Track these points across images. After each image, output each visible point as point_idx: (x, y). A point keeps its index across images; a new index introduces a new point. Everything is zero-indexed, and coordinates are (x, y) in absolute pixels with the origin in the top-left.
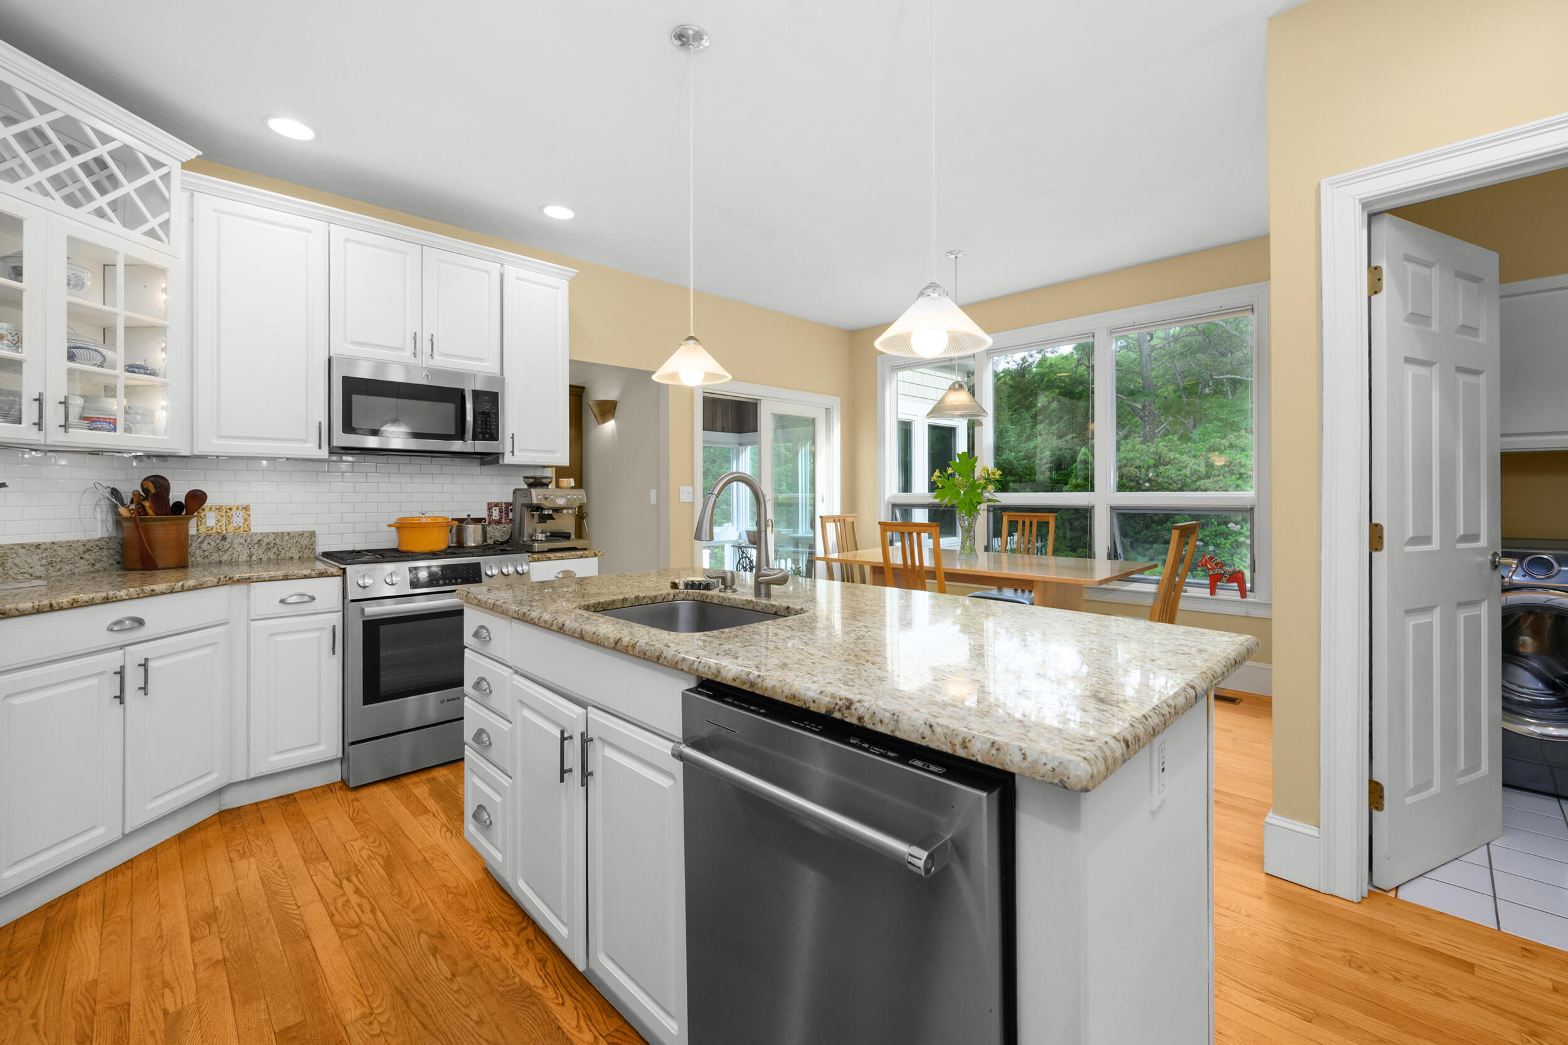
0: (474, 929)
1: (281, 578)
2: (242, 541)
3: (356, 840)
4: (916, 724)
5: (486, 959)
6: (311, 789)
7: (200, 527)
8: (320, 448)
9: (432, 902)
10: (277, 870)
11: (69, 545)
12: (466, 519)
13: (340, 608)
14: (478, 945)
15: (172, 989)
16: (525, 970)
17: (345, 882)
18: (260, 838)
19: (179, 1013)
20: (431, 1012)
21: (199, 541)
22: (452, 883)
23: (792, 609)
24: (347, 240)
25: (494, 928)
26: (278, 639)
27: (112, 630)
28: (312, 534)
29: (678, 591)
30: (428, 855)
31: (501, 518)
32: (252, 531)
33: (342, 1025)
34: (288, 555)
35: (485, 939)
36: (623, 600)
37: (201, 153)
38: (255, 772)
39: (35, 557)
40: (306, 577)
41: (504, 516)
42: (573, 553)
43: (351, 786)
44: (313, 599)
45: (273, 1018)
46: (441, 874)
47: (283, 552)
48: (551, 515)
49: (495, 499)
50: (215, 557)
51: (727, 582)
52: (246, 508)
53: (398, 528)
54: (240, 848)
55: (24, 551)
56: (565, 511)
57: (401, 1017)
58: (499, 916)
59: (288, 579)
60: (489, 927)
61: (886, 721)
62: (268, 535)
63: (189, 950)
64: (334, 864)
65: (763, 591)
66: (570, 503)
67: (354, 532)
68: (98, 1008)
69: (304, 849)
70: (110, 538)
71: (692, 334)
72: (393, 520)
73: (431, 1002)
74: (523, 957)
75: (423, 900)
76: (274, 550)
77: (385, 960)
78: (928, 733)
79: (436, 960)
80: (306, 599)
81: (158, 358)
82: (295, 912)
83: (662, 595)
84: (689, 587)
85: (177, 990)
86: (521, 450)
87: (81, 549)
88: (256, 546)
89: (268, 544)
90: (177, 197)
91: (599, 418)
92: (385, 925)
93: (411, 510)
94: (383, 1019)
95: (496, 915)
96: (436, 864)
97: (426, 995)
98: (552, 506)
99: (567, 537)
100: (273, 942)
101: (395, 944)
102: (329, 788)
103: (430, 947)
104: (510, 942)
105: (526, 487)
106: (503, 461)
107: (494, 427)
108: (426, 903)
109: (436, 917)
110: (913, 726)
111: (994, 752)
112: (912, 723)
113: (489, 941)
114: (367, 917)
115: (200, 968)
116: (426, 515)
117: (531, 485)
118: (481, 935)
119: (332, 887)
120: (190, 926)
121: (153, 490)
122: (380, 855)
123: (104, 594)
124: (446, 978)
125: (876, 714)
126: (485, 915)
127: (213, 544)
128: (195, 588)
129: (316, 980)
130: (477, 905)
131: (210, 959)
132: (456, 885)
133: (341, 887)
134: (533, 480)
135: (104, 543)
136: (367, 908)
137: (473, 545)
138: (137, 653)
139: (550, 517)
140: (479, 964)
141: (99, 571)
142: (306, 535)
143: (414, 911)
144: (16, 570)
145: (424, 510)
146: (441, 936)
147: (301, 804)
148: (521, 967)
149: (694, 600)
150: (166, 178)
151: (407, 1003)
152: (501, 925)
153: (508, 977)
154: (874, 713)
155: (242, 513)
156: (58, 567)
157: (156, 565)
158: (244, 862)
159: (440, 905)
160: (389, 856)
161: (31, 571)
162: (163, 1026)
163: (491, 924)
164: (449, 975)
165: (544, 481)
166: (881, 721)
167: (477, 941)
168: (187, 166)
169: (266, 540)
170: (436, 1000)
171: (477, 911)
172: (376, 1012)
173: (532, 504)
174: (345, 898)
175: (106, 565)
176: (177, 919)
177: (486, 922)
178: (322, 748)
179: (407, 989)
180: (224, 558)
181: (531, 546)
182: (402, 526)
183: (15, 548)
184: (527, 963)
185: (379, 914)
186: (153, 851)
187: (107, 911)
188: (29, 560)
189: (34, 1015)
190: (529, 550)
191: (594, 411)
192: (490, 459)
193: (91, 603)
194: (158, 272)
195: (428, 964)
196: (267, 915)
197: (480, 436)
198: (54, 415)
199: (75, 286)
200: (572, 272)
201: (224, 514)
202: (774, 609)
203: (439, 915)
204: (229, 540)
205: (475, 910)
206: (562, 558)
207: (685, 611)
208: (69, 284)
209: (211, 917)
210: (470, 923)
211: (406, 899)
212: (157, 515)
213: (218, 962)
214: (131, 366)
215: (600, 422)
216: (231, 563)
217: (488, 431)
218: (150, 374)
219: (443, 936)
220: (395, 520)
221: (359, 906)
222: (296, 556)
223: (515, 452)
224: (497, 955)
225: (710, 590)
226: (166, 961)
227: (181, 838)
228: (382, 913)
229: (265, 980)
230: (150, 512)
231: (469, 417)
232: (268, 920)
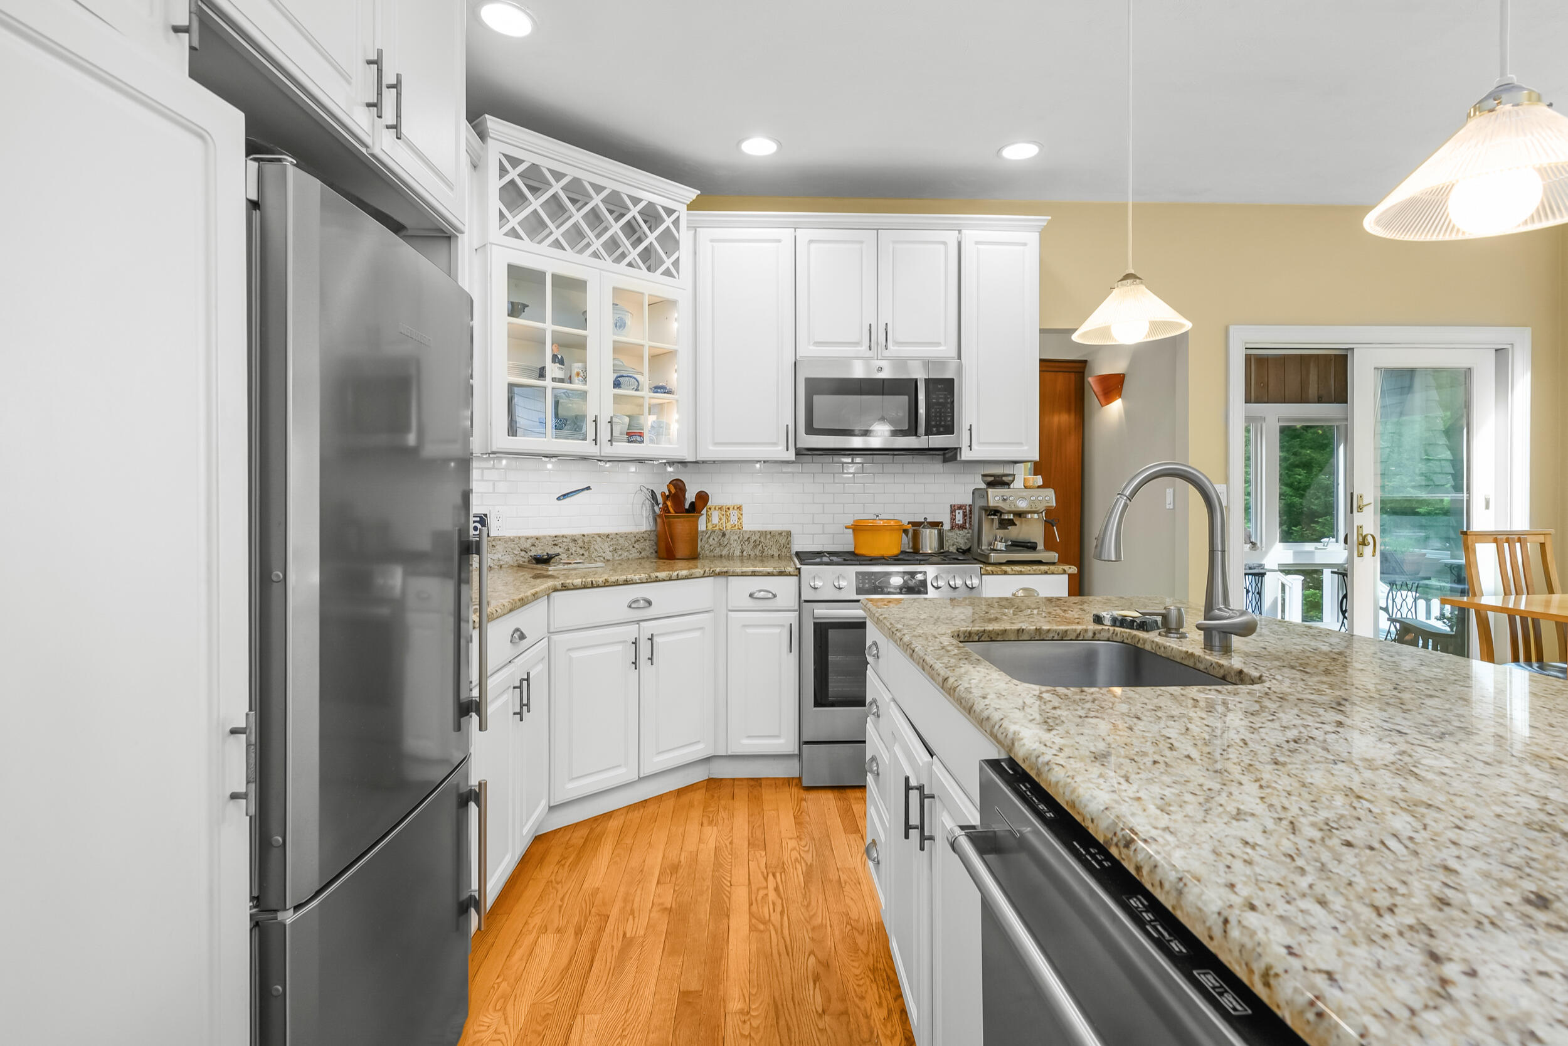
0: (857, 972)
1: (750, 574)
2: (736, 537)
3: (791, 839)
4: (1205, 909)
5: (857, 1010)
6: (775, 778)
7: (708, 524)
8: (787, 450)
9: (831, 927)
10: (728, 844)
11: (626, 536)
12: (922, 523)
13: (797, 607)
14: (855, 991)
15: (634, 917)
16: (889, 1041)
17: (770, 876)
18: (727, 811)
19: (632, 939)
20: (793, 1039)
21: (707, 536)
22: (854, 915)
23: (1247, 675)
24: (811, 241)
25: (875, 981)
26: (750, 631)
27: (630, 607)
28: (789, 534)
29: (1100, 627)
30: (843, 877)
31: (965, 523)
32: (744, 529)
33: (725, 1011)
34: (770, 552)
35: (863, 989)
36: (1018, 630)
37: (699, 192)
38: (734, 750)
39: (606, 544)
40: (769, 574)
41: (968, 521)
42: (1035, 567)
43: (804, 785)
44: (775, 596)
45: (683, 977)
46: (848, 901)
47: (766, 549)
48: (1012, 520)
49: (959, 501)
50: (717, 552)
51: (1169, 624)
52: (739, 508)
53: (854, 530)
54: (711, 816)
55: (600, 539)
56: (1029, 516)
57: (769, 1030)
58: (885, 970)
59: (755, 575)
60: (872, 977)
61: (1167, 886)
62: (754, 533)
63: (653, 890)
64: (768, 855)
65: (1216, 641)
66: (1033, 505)
67: (823, 533)
68: (593, 911)
69: (752, 833)
70: (651, 531)
71: (1132, 271)
72: (850, 522)
73: (797, 1029)
74: (892, 1026)
75: (824, 922)
76: (760, 547)
77: (775, 966)
78: (1217, 932)
79: (815, 988)
80: (770, 595)
81: (673, 379)
82: (727, 889)
83: (1075, 630)
84: (1118, 623)
85: (636, 920)
86: (980, 443)
87: (633, 540)
88: (746, 543)
89: (755, 541)
90: (684, 236)
91: (1101, 398)
92: (786, 932)
93: (865, 512)
94: (755, 1023)
95: (882, 967)
96: (847, 888)
97: (794, 1019)
98: (1013, 509)
99: (1032, 547)
100: (704, 909)
101: (788, 954)
102: (788, 781)
103: (814, 972)
104: (885, 1004)
105: (984, 486)
106: (961, 457)
107: (949, 419)
108: (826, 925)
109: (829, 943)
110: (1200, 910)
111: (1310, 1016)
112: (1200, 904)
113: (866, 992)
114: (776, 918)
115: (655, 909)
116: (880, 517)
117: (990, 485)
118: (861, 982)
119: (760, 875)
120: (660, 869)
121: (673, 491)
122: (805, 861)
123: (625, 577)
124: (817, 1012)
125: (1159, 870)
126: (872, 962)
127: (716, 539)
128: (686, 578)
129: (721, 957)
130: (868, 948)
131: (662, 904)
132: (857, 918)
133: (766, 879)
134: (992, 479)
135: (647, 535)
136: (779, 909)
137: (930, 552)
138: (648, 628)
139: (1011, 523)
140: (850, 1012)
141: (644, 558)
142: (783, 534)
143: (813, 929)
144: (595, 554)
145: (877, 512)
146: (826, 965)
147: (763, 790)
148: (886, 1036)
149: (1122, 642)
150: (676, 222)
151: (777, 1018)
152: (883, 980)
153: (870, 1041)
154: (1156, 866)
155: (736, 512)
156: (620, 553)
157: (674, 556)
158: (710, 828)
159: (837, 933)
160: (811, 865)
161: (604, 555)
162: (620, 946)
163: (873, 974)
164: (820, 1011)
165: (1004, 479)
166: (1161, 884)
167: (855, 986)
168: (691, 207)
169: (754, 538)
170: (801, 1028)
171: (867, 955)
172: (753, 1013)
173: (989, 507)
174: (765, 892)
175: (648, 554)
176: (655, 861)
177: (870, 970)
178: (782, 741)
179: (782, 1005)
180: (724, 553)
181: (987, 557)
182: (858, 528)
183: (595, 536)
184: (894, 1035)
185: (785, 918)
186: (660, 798)
187: (621, 836)
188: (603, 547)
189: (562, 900)
190: (984, 560)
191: (1095, 389)
192: (949, 455)
193: (616, 584)
194: (671, 303)
195: (807, 989)
196: (708, 883)
197: (934, 429)
198: (604, 434)
199: (620, 327)
200: (1042, 220)
201: (724, 513)
202: (1222, 671)
203: (833, 944)
204: (727, 536)
205: (865, 952)
206: (1021, 573)
207: (1106, 655)
208: (616, 326)
209: (675, 868)
210: (856, 964)
211: (811, 914)
212: (676, 513)
213: (666, 909)
214: (656, 388)
215: (1103, 402)
216: (729, 557)
217: (943, 423)
218: (668, 393)
219: (828, 966)
220: (852, 523)
221: (774, 904)
222: (776, 555)
223: (974, 446)
224: (868, 1009)
225: (1147, 631)
226: (639, 892)
227: (680, 792)
228: (788, 919)
229: (689, 940)
230: (671, 510)
231: (922, 411)
232: (708, 887)
